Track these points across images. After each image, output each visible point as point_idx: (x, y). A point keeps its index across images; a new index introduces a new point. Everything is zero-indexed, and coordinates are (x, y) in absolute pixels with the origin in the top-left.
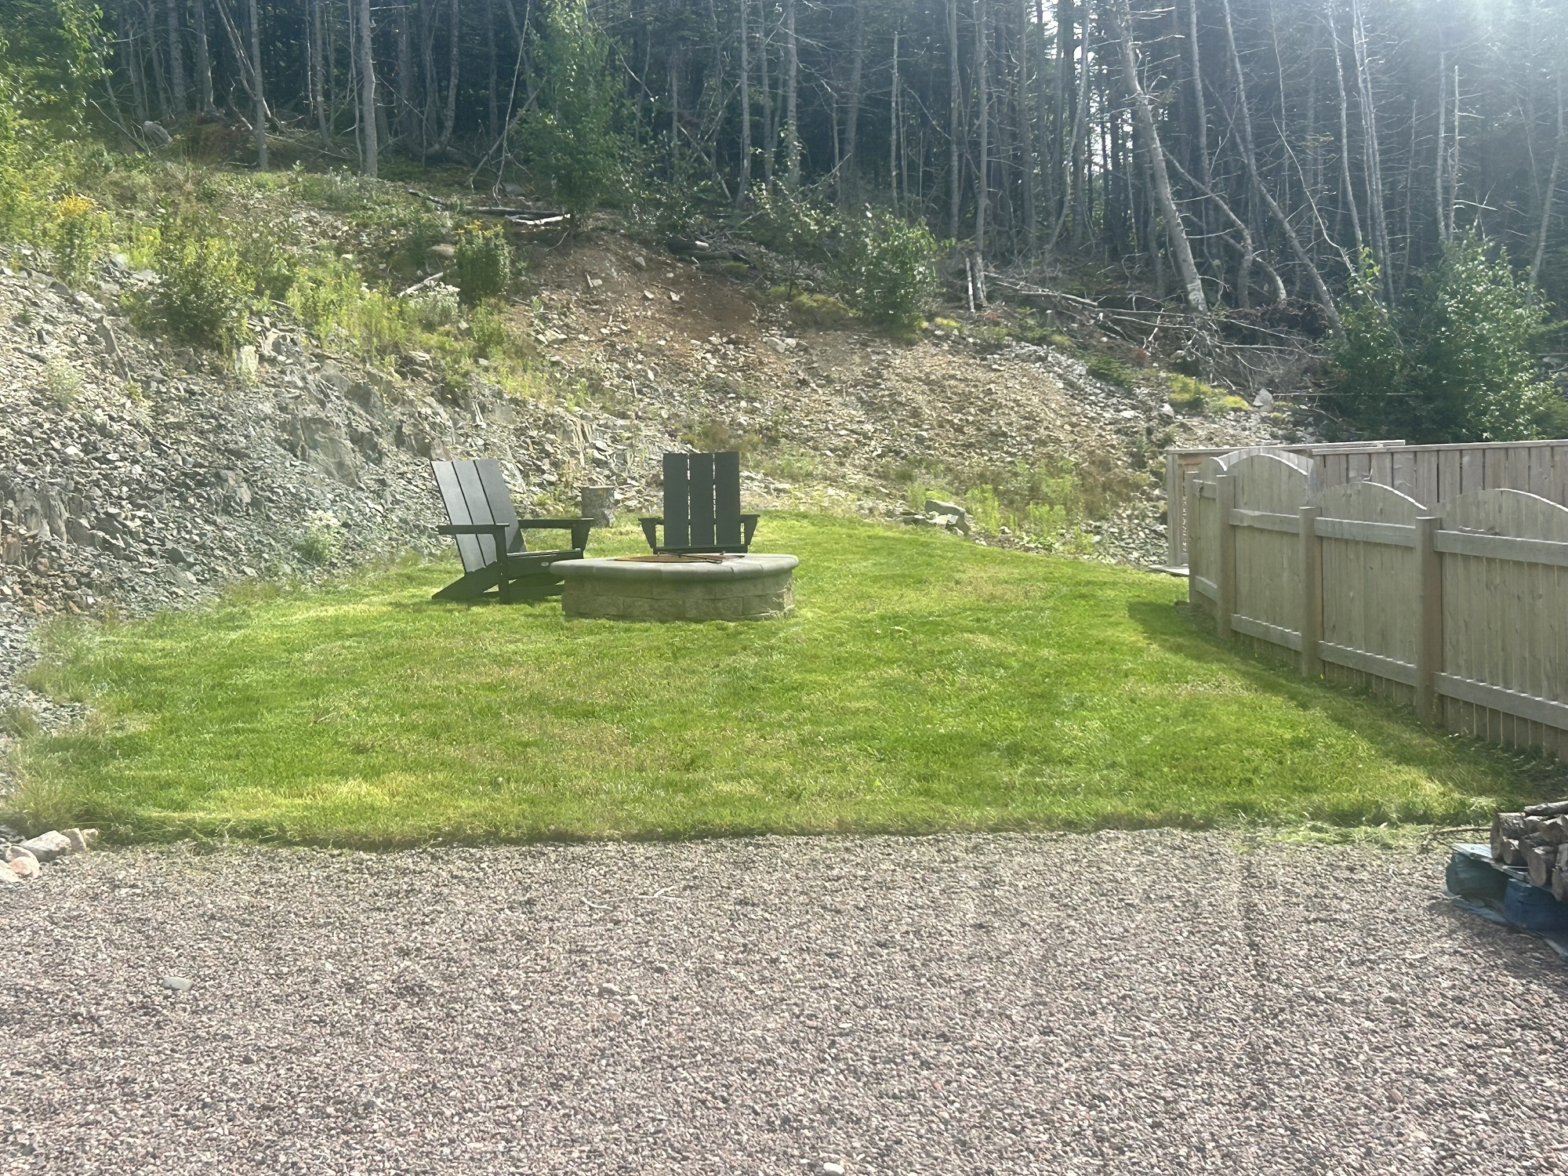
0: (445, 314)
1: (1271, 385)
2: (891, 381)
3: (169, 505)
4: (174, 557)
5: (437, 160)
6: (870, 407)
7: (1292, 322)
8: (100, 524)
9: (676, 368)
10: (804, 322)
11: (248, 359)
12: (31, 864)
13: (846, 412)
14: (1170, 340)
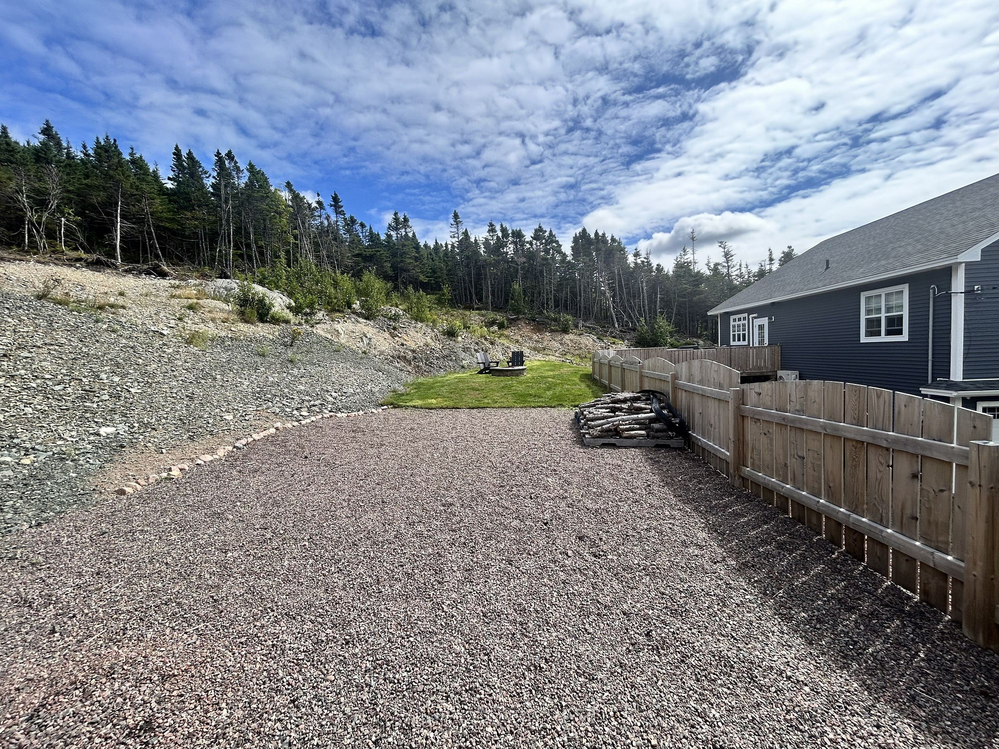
0: (496, 331)
1: (628, 340)
2: (565, 340)
3: (442, 360)
4: (440, 368)
5: (501, 308)
6: (561, 344)
7: (631, 329)
8: (430, 363)
9: (531, 339)
10: (552, 331)
11: (460, 339)
12: (380, 410)
13: (556, 345)
14: (612, 333)
